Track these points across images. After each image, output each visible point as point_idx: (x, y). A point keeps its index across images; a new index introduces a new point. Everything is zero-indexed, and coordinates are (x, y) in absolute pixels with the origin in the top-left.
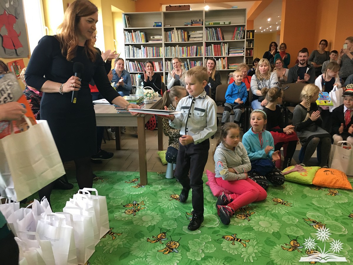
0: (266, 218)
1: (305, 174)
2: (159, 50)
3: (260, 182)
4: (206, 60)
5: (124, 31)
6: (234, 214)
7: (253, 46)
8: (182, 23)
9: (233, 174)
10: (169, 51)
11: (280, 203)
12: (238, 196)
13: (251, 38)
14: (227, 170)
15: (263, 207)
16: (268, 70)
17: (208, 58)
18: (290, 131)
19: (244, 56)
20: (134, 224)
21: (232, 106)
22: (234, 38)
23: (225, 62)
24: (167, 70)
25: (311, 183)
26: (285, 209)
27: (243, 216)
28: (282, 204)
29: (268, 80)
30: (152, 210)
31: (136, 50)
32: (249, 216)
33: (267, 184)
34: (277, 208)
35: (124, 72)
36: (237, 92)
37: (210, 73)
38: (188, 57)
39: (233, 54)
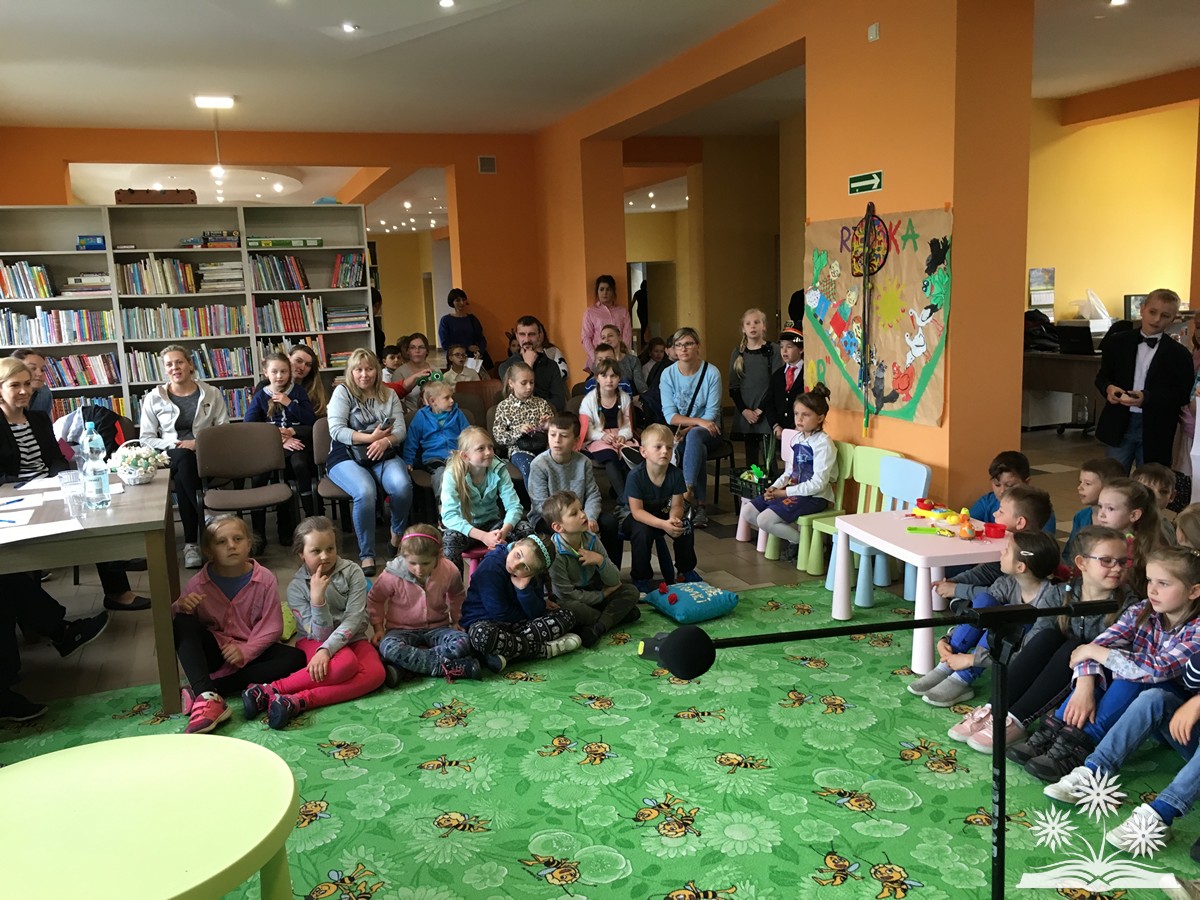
0: (499, 713)
2: (102, 319)
8: (173, 237)
10: (136, 321)
11: (522, 679)
22: (335, 281)
24: (135, 377)
26: (534, 688)
28: (526, 680)
31: (18, 321)
32: (463, 718)
34: (517, 690)
38: (204, 337)
39: (342, 326)
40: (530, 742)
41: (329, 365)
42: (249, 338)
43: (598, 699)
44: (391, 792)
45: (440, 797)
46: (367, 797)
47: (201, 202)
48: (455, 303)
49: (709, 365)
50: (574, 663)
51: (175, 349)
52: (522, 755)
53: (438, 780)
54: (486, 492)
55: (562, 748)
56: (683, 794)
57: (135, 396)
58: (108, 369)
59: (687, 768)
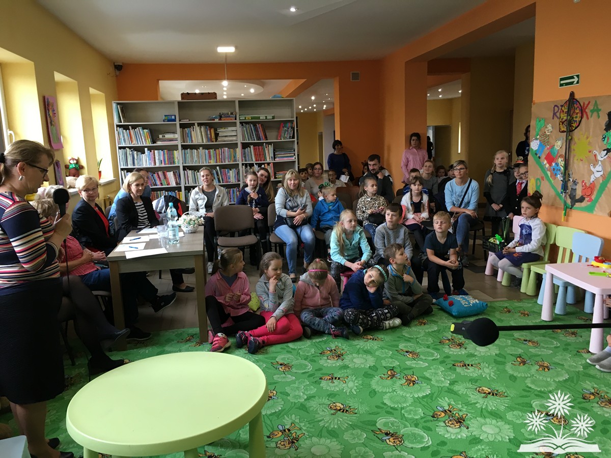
0: (359, 355)
2: (173, 154)
5: (117, 127)
8: (205, 115)
10: (188, 155)
11: (371, 339)
19: (295, 161)
22: (280, 136)
24: (187, 182)
27: (335, 357)
31: (137, 155)
32: (341, 356)
34: (368, 345)
38: (218, 164)
39: (281, 159)
40: (376, 371)
41: (275, 178)
42: (238, 164)
43: (411, 353)
44: (307, 390)
45: (331, 394)
46: (295, 391)
47: (219, 98)
48: (336, 147)
49: (473, 180)
50: (397, 333)
51: (206, 169)
52: (372, 378)
53: (329, 386)
54: (353, 243)
55: (393, 376)
56: (458, 406)
57: (187, 191)
58: (176, 178)
59: (460, 393)
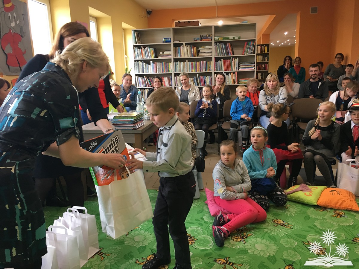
0: (263, 240)
1: (309, 194)
2: (168, 65)
3: (261, 201)
4: (215, 74)
5: (134, 47)
6: (229, 236)
7: (267, 61)
8: (191, 38)
9: (232, 193)
10: (178, 66)
11: (280, 224)
12: (235, 216)
13: (266, 52)
14: (225, 189)
15: (262, 228)
16: (277, 85)
17: (217, 73)
18: (296, 149)
19: (254, 71)
20: (125, 244)
21: (239, 123)
22: (244, 52)
23: (235, 77)
24: (176, 85)
25: (316, 204)
26: (285, 231)
27: (239, 238)
28: (282, 226)
29: (277, 95)
30: (145, 230)
31: (145, 66)
32: (245, 238)
33: (268, 204)
34: (276, 230)
35: (132, 88)
36: (242, 109)
37: (220, 87)
38: (198, 72)
39: (244, 69)
41: (238, 83)
42: (212, 72)
58: (169, 81)
